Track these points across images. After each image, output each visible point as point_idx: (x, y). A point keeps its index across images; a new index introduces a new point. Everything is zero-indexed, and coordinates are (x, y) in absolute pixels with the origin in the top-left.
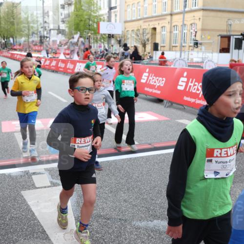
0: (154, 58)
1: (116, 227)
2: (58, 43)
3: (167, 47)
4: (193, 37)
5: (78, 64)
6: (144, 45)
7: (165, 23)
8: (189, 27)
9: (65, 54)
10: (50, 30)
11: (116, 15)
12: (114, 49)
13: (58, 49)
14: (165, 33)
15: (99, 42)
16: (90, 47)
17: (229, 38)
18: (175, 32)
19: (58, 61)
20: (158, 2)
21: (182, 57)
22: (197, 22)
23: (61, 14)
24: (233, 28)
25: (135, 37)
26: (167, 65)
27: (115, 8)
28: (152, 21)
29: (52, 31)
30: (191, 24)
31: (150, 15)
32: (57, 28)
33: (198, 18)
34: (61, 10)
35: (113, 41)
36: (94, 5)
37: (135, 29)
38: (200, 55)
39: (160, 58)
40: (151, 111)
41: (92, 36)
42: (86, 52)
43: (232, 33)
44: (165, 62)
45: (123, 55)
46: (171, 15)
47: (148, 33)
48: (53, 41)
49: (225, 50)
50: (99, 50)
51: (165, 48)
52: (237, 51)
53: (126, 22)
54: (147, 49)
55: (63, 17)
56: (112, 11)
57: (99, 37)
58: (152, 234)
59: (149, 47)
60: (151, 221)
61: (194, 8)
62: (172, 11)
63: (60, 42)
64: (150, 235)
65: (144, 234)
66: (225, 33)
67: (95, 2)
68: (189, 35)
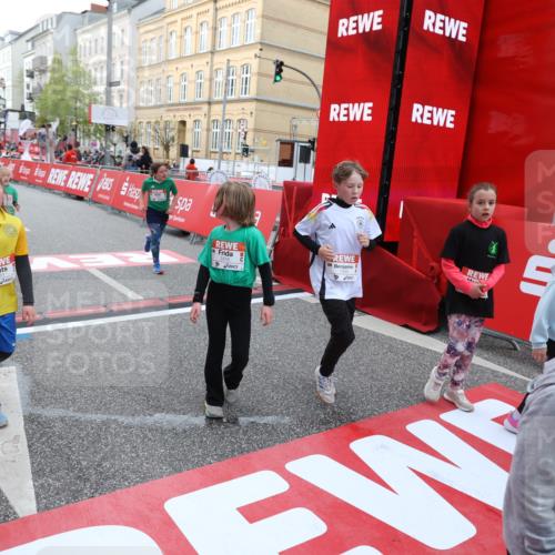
0: (181, 168)
1: (92, 428)
2: (21, 133)
3: (203, 153)
4: (241, 140)
5: (53, 170)
6: (167, 148)
7: (200, 114)
8: (235, 124)
9: (31, 152)
10: (7, 111)
11: (121, 96)
12: (118, 150)
13: (20, 144)
14: (199, 130)
15: (93, 138)
16: (77, 144)
17: (292, 144)
18: (215, 130)
19: (19, 163)
20: (190, 82)
21: (222, 169)
22: (248, 117)
23: (28, 87)
24: (299, 131)
25: (153, 133)
26: (199, 180)
27: (118, 83)
28: (178, 110)
29: (10, 114)
30: (239, 121)
31: (176, 101)
32: (19, 109)
33: (249, 112)
34: (27, 80)
35: (116, 138)
36: (84, 76)
37: (153, 121)
38: (251, 167)
39: (189, 168)
40: (169, 249)
41: (80, 126)
42: (68, 152)
43: (298, 139)
44: (196, 174)
45: (130, 160)
46: (209, 103)
47: (173, 129)
48: (12, 130)
49: (286, 162)
50: (93, 151)
51: (199, 154)
52: (302, 164)
53: (137, 108)
54: (171, 153)
55: (31, 91)
56: (113, 88)
57: (92, 128)
58: (150, 435)
59: (174, 151)
60: (151, 415)
61: (243, 96)
62: (210, 98)
63: (25, 134)
64: (146, 436)
65: (137, 436)
66: (287, 138)
67: (87, 71)
68: (235, 137)
